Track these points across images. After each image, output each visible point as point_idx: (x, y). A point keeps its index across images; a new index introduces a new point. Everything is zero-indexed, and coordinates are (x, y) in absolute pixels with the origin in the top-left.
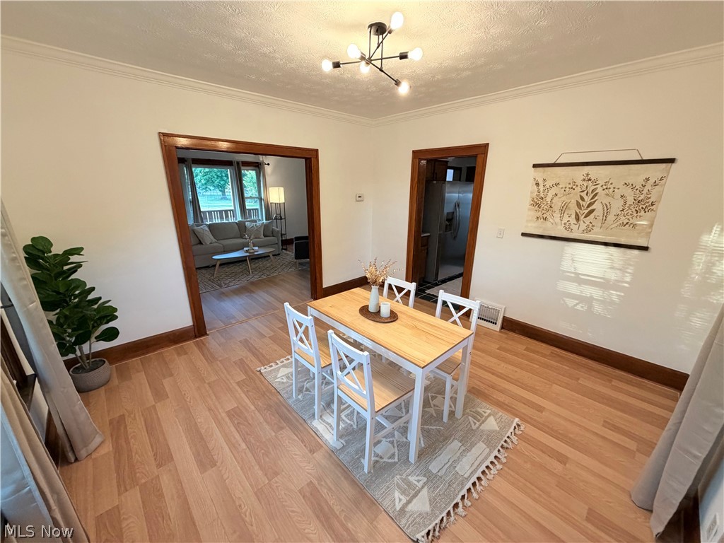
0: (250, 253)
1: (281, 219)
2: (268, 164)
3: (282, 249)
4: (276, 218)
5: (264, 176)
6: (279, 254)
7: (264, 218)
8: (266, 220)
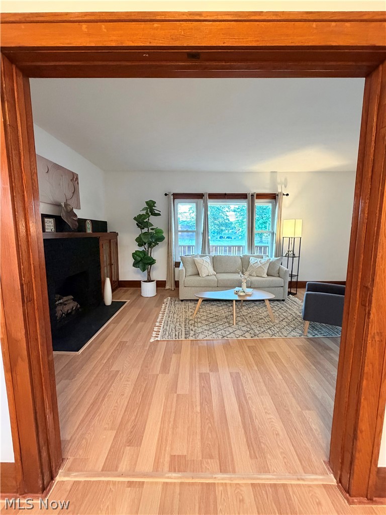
0: (240, 296)
1: (294, 256)
2: (287, 195)
3: (290, 293)
4: (288, 256)
5: (280, 208)
6: (283, 300)
7: (274, 254)
8: (276, 257)
